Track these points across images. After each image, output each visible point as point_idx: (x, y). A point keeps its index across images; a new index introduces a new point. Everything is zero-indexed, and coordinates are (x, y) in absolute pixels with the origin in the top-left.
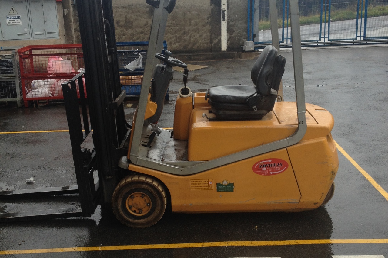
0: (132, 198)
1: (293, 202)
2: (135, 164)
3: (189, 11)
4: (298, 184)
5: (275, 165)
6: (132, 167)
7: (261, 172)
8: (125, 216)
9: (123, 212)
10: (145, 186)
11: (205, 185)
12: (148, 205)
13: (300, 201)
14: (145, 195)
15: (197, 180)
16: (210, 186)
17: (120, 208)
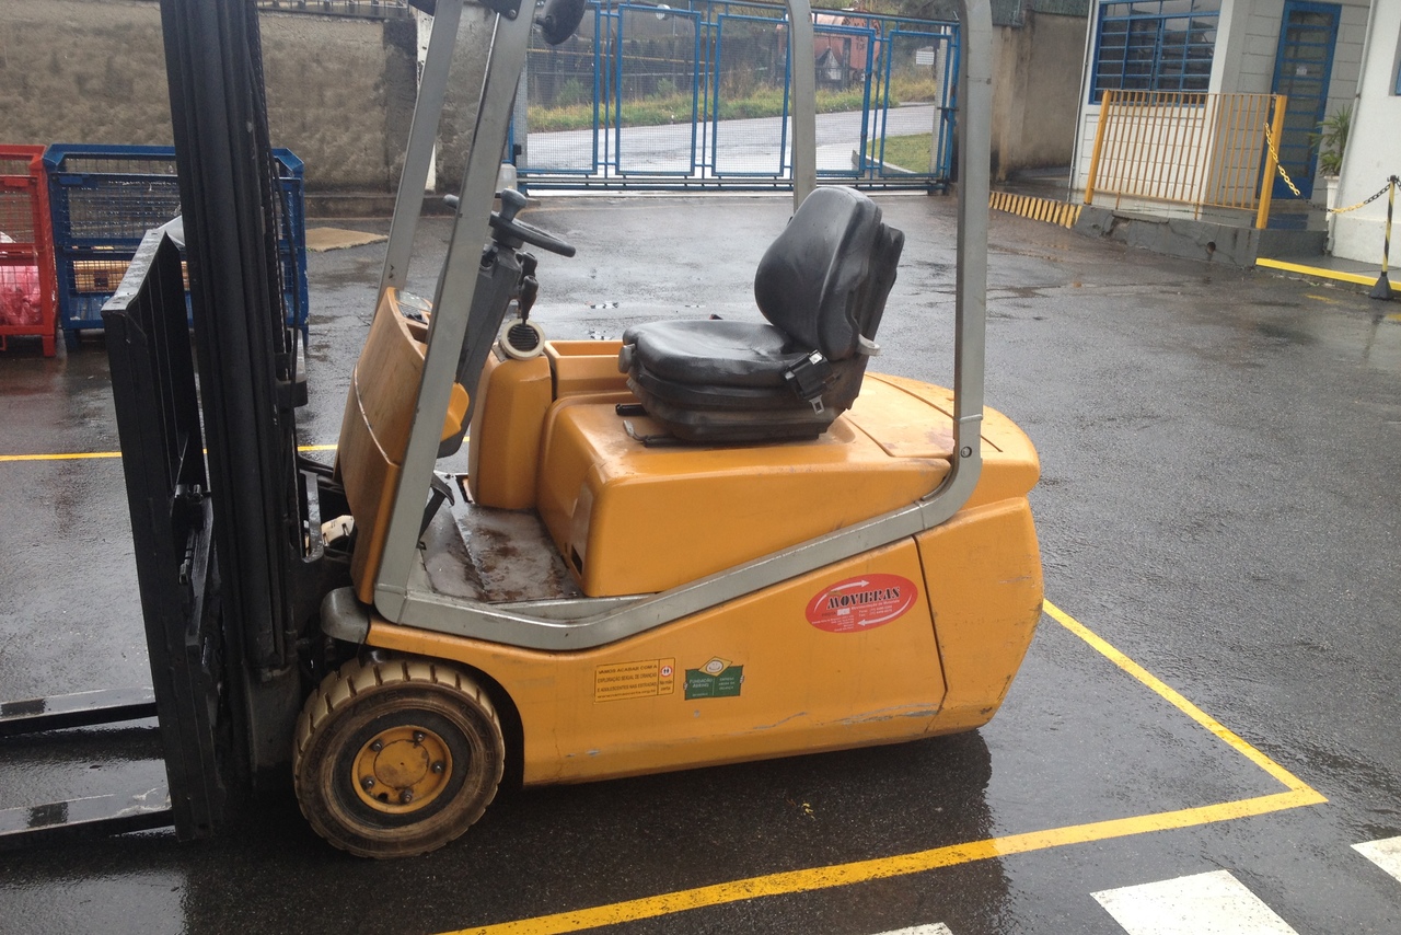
0: (376, 749)
1: (921, 714)
2: (396, 621)
3: (318, 62)
4: (942, 654)
5: (878, 596)
6: (381, 633)
7: (833, 621)
8: (348, 821)
9: (340, 806)
10: (432, 703)
11: (648, 680)
12: (436, 768)
13: (941, 707)
14: (424, 734)
15: (621, 667)
16: (662, 683)
17: (328, 790)
